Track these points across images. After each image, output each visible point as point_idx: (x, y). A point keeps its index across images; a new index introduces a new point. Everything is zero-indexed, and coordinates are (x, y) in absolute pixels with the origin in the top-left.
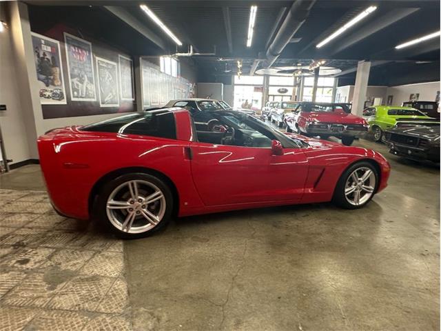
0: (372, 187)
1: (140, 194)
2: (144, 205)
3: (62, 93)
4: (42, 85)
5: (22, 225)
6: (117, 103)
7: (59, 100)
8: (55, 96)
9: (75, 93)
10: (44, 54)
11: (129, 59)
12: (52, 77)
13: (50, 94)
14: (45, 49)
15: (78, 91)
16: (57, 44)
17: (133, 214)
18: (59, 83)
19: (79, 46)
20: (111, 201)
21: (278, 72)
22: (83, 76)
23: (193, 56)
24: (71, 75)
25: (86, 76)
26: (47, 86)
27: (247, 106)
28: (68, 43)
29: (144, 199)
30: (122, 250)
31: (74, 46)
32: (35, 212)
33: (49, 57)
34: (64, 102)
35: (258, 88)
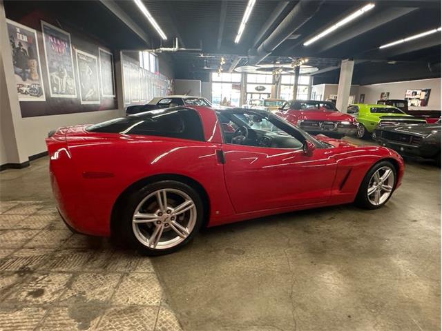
0: (390, 187)
1: (169, 204)
2: (173, 217)
3: (40, 88)
4: (19, 79)
5: (20, 245)
6: (98, 100)
7: (38, 96)
8: (33, 92)
9: (55, 89)
10: (20, 44)
11: (109, 53)
12: (29, 70)
13: (28, 89)
14: (21, 39)
15: (57, 86)
16: (34, 33)
17: (161, 227)
18: (37, 77)
19: (57, 36)
20: (137, 215)
21: (257, 70)
22: (62, 70)
23: (178, 51)
24: (50, 68)
25: (65, 70)
26: (24, 80)
27: (225, 104)
28: (45, 33)
29: (173, 210)
30: (152, 270)
31: (53, 37)
32: (31, 227)
33: (25, 47)
34: (43, 99)
35: (236, 86)
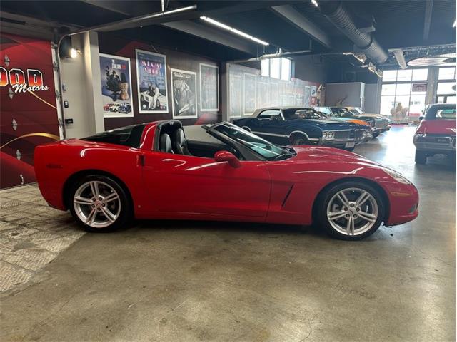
1: (100, 193)
2: (104, 204)
3: (129, 107)
4: (109, 100)
6: (195, 115)
7: (126, 113)
8: (121, 109)
9: (144, 106)
10: (114, 72)
11: (215, 67)
12: (120, 92)
13: (117, 108)
14: (115, 67)
15: (147, 104)
16: (127, 61)
17: (95, 210)
18: (127, 97)
19: (152, 60)
20: (77, 197)
22: (154, 89)
24: (140, 89)
25: (157, 89)
26: (115, 100)
28: (140, 59)
29: (103, 198)
31: (146, 61)
33: (118, 74)
34: (131, 115)
35: (419, 86)
